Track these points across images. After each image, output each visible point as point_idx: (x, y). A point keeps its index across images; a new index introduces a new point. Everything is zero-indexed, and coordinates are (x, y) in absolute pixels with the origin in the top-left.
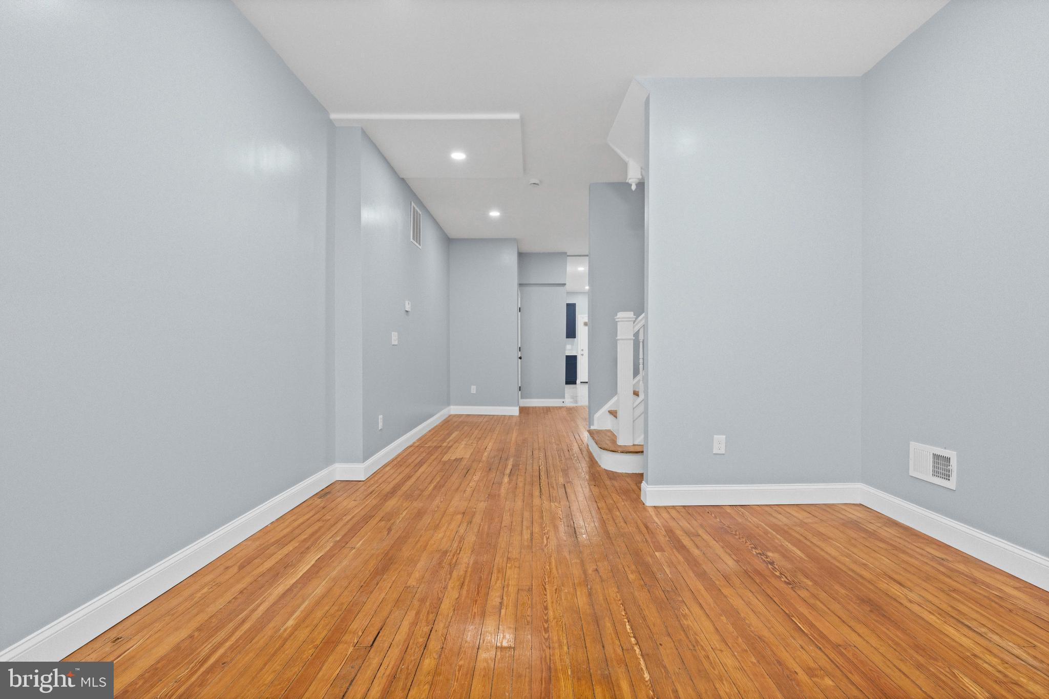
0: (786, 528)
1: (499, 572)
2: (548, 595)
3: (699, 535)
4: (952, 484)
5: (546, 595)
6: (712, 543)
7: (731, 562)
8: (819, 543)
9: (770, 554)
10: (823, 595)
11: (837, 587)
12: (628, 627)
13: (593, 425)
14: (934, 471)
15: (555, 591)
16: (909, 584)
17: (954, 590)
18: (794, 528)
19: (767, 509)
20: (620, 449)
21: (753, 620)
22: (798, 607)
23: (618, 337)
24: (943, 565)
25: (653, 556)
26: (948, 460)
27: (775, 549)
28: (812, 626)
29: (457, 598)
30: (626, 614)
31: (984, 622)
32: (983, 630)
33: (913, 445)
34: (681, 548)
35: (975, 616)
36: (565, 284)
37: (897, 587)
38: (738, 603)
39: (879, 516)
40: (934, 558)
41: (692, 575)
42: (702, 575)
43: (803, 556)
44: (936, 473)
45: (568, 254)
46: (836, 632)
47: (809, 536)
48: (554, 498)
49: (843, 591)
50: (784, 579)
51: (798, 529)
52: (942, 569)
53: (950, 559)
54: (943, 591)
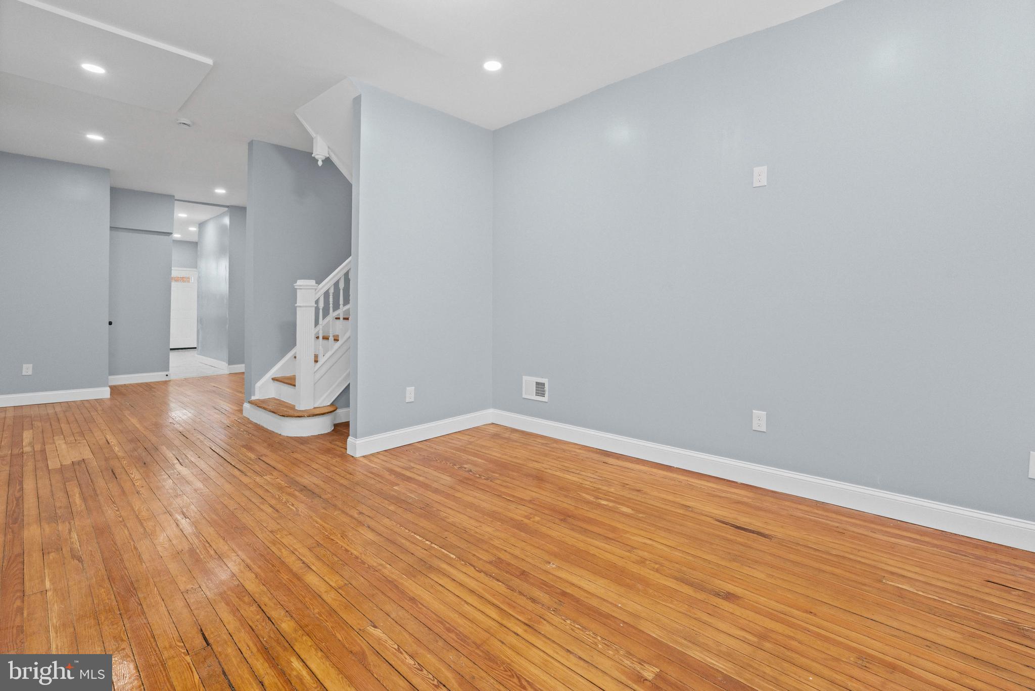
0: (463, 448)
1: (274, 544)
2: (338, 542)
3: (414, 467)
4: (545, 399)
5: (337, 543)
6: (426, 470)
7: (449, 479)
8: (487, 452)
9: (465, 466)
10: (508, 479)
11: (510, 473)
12: (418, 537)
13: (254, 395)
14: (536, 393)
15: (342, 538)
16: (540, 460)
17: (559, 457)
18: (467, 446)
19: (442, 438)
20: (306, 414)
21: (484, 505)
22: (500, 489)
23: (298, 304)
24: (547, 446)
25: (395, 491)
26: (543, 384)
27: (467, 463)
28: (514, 496)
29: (256, 577)
30: (409, 530)
31: (576, 468)
32: (578, 471)
33: (525, 378)
34: (409, 479)
35: (572, 466)
36: (171, 233)
37: (536, 463)
38: (470, 499)
39: (506, 428)
40: (543, 444)
41: (430, 493)
42: (436, 491)
43: (485, 462)
44: (537, 394)
45: (176, 198)
46: (527, 495)
47: (480, 449)
48: (262, 472)
49: (515, 474)
50: (483, 478)
51: (470, 446)
52: (548, 449)
53: (549, 443)
54: (555, 459)
